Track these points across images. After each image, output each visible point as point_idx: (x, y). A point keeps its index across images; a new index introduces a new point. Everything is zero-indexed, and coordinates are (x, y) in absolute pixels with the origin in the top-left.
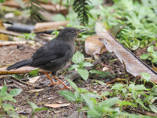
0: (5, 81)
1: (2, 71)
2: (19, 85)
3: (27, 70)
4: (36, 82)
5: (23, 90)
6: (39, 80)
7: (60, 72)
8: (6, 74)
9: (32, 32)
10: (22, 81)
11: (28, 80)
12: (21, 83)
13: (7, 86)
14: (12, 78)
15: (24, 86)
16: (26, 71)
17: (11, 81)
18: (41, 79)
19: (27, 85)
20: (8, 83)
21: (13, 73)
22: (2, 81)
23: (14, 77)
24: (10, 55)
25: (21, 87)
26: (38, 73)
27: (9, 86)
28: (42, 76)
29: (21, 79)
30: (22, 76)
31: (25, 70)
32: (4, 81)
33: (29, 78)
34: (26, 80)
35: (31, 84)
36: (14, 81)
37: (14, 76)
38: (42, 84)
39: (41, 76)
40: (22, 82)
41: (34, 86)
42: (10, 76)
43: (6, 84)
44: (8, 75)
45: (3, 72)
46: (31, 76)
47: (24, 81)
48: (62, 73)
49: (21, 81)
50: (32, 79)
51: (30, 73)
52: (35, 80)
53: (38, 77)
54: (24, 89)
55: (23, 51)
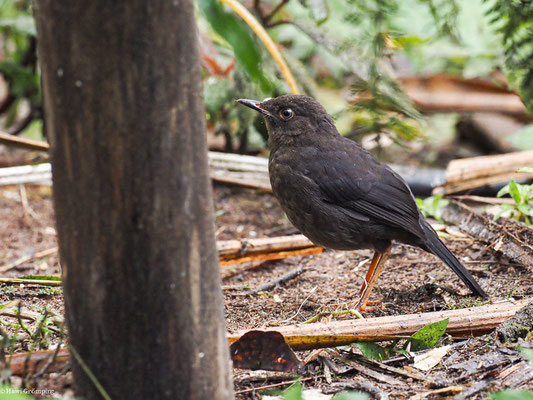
0: (326, 369)
1: (316, 334)
2: (378, 381)
3: (404, 325)
4: (437, 368)
5: (391, 395)
6: (450, 359)
7: (520, 326)
8: (333, 345)
9: (438, 192)
10: (388, 364)
11: (411, 361)
12: (385, 372)
13: (334, 384)
14: (352, 356)
15: (393, 381)
16: (402, 328)
17: (350, 368)
18: (456, 355)
19: (405, 377)
20: (336, 376)
21: (356, 341)
22: (317, 368)
23: (360, 353)
24: (353, 276)
25: (385, 386)
26: (444, 336)
27: (341, 384)
28: (460, 344)
29: (385, 357)
30: (388, 346)
31: (399, 325)
32: (323, 368)
33: (412, 354)
34: (402, 361)
35: (419, 376)
36: (361, 368)
37: (358, 350)
38: (456, 370)
39: (455, 345)
40: (386, 370)
41: (430, 379)
42: (348, 349)
43: (329, 380)
44: (339, 348)
45: (318, 338)
46: (419, 346)
47: (397, 364)
48: (528, 328)
49: (383, 366)
50: (424, 356)
51: (417, 337)
52: (434, 358)
53: (444, 350)
54: (394, 393)
55: (398, 259)
